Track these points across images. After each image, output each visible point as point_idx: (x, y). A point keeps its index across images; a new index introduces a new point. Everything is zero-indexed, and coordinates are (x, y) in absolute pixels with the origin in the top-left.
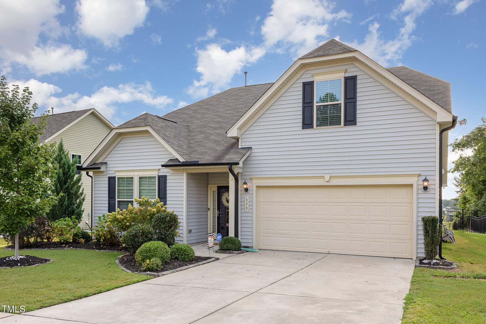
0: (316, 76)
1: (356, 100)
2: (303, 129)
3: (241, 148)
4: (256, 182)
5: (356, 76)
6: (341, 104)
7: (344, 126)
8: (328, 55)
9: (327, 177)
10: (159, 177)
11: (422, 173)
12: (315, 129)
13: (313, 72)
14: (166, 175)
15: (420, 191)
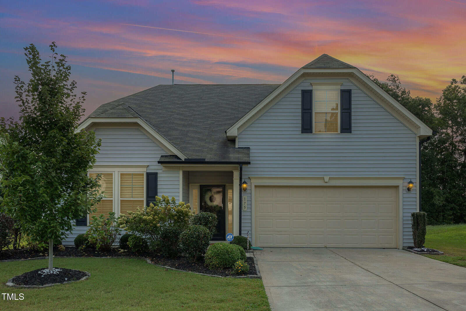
0: (315, 85)
1: (351, 111)
2: (302, 133)
3: (238, 148)
4: (255, 182)
5: (351, 90)
6: (338, 113)
7: (341, 133)
8: (329, 68)
9: (327, 179)
10: (148, 174)
11: (406, 177)
12: (314, 134)
13: (312, 82)
14: (157, 173)
15: (405, 192)
